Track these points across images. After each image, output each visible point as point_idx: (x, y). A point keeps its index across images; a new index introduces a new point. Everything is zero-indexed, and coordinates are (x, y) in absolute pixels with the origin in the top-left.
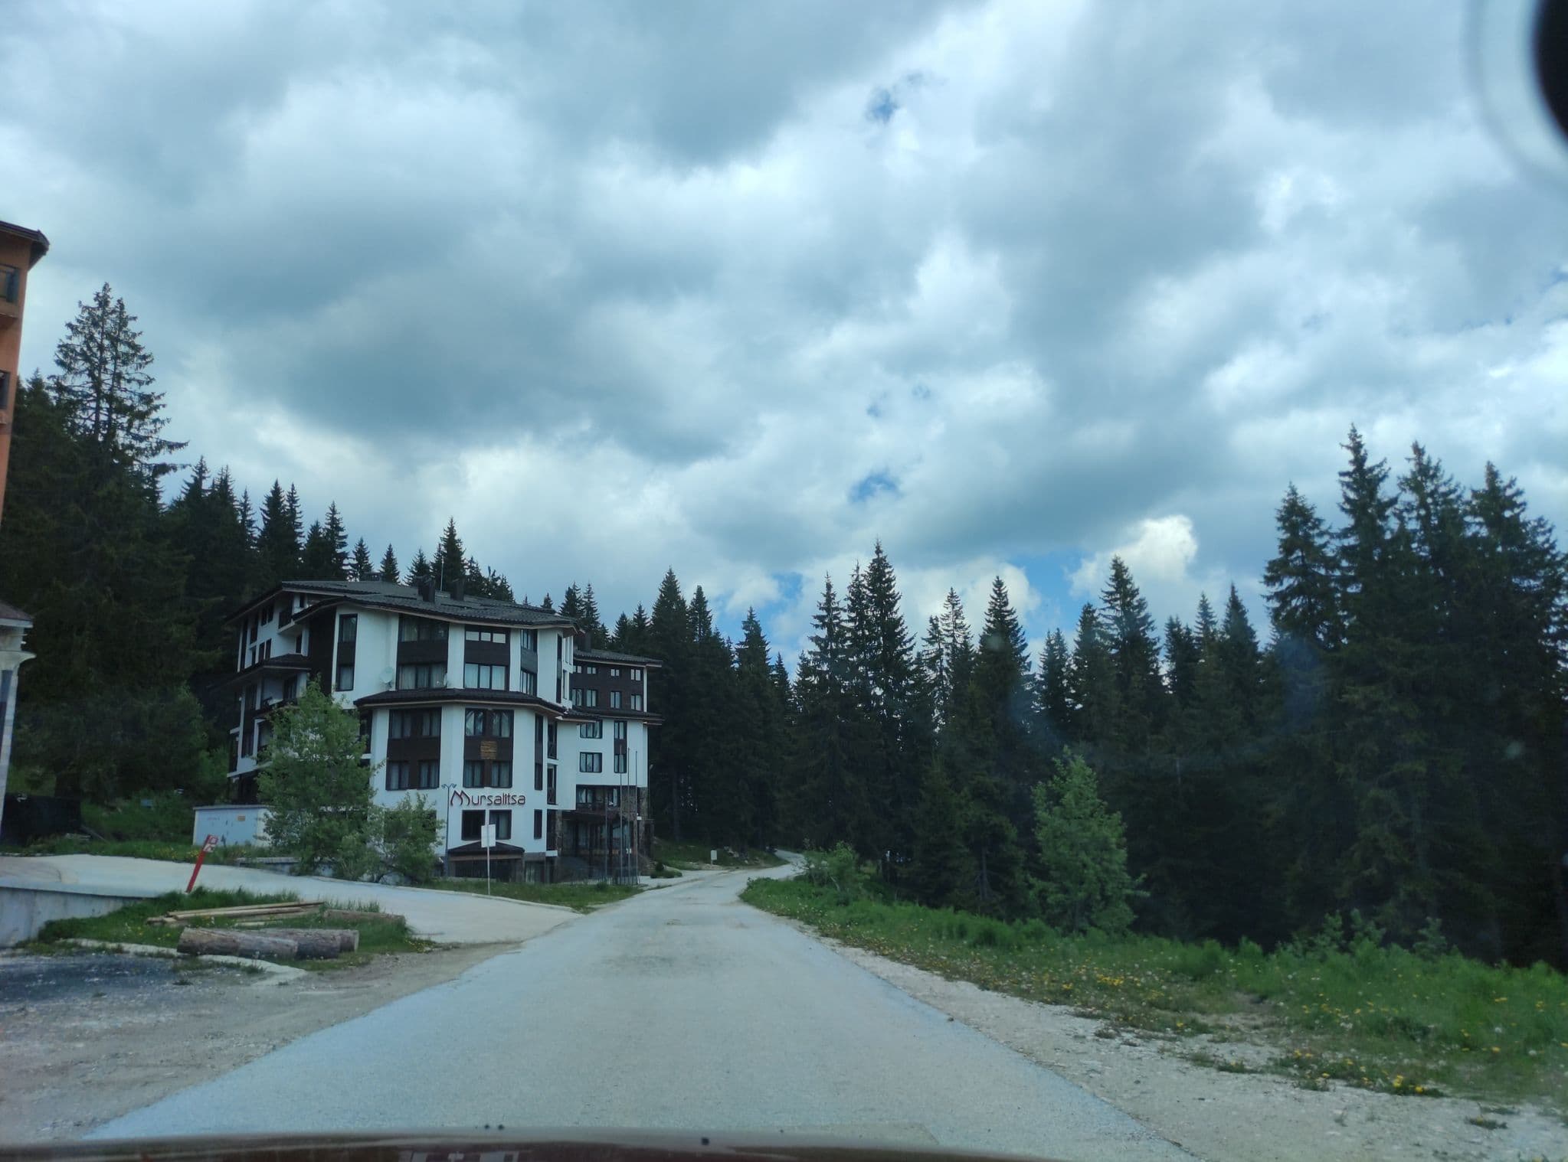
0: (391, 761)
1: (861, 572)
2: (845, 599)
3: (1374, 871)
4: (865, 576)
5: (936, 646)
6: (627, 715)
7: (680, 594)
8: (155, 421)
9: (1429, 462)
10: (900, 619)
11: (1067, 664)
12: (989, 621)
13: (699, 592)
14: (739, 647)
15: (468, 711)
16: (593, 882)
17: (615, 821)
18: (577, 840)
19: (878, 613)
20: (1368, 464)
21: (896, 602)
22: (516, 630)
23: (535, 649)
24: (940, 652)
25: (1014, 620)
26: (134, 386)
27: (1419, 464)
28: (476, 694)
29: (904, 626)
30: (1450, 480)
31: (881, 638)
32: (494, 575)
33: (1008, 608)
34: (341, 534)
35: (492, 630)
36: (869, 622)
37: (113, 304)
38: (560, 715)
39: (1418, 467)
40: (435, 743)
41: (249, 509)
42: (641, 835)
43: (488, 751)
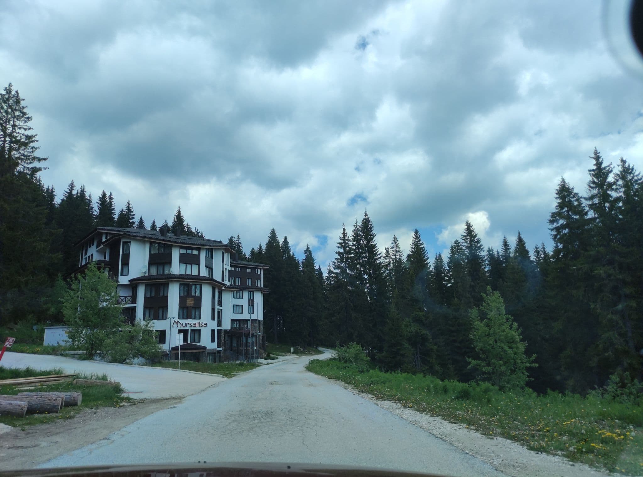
0: (145, 307)
1: (358, 224)
2: (351, 236)
3: (610, 353)
4: (360, 226)
5: (388, 259)
6: (254, 289)
7: (277, 238)
8: (33, 148)
9: (629, 166)
10: (376, 245)
11: (444, 267)
12: (412, 248)
13: (286, 239)
14: (303, 261)
15: (181, 285)
16: (238, 362)
17: (248, 335)
18: (232, 343)
19: (365, 242)
20: (603, 166)
21: (374, 237)
22: (203, 249)
23: (212, 258)
24: (389, 263)
25: (423, 247)
26: (22, 131)
27: (623, 167)
28: (185, 277)
29: (377, 248)
30: (639, 174)
31: (367, 253)
32: (197, 231)
33: (421, 242)
34: (132, 214)
35: (192, 249)
36: (361, 246)
37: (13, 93)
38: (223, 287)
39: (623, 168)
40: (166, 299)
41: (91, 202)
42: (260, 341)
43: (190, 302)
